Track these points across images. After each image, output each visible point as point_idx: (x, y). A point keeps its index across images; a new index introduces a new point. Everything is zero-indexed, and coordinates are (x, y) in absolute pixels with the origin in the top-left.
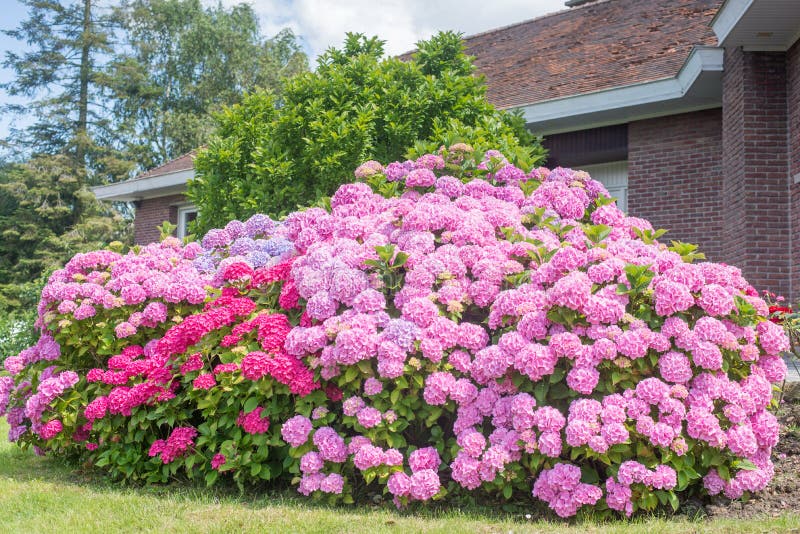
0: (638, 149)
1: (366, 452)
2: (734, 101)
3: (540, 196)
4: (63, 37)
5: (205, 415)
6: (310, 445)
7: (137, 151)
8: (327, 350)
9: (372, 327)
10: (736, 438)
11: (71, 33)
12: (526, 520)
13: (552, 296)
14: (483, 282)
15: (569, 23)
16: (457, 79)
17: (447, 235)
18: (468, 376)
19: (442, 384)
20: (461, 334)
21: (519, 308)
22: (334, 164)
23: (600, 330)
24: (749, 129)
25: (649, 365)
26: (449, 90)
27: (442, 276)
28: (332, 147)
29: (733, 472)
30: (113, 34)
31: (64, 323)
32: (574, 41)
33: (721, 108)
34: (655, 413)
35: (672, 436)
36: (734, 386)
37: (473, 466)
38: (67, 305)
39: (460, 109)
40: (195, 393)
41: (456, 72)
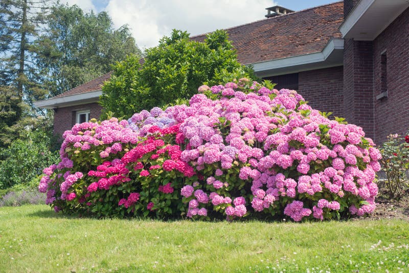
0: (303, 85)
1: (217, 198)
2: (349, 63)
3: (278, 100)
4: (12, 27)
5: (143, 188)
6: (193, 197)
7: (49, 85)
8: (200, 158)
9: (218, 149)
10: (362, 191)
11: (17, 26)
12: (283, 221)
13: (291, 136)
14: (261, 132)
15: (268, 25)
16: (225, 51)
17: (245, 114)
18: (256, 168)
19: (246, 171)
20: (254, 152)
21: (277, 141)
22: (171, 89)
23: (310, 149)
24: (356, 75)
25: (329, 162)
26: (222, 56)
27: (245, 130)
28: (170, 81)
29: (361, 206)
30: (38, 26)
31: (77, 152)
32: (271, 34)
33: (343, 66)
34: (332, 180)
35: (338, 189)
36: (361, 172)
37: (261, 202)
38: (78, 144)
39: (226, 65)
40: (140, 178)
41: (224, 48)
